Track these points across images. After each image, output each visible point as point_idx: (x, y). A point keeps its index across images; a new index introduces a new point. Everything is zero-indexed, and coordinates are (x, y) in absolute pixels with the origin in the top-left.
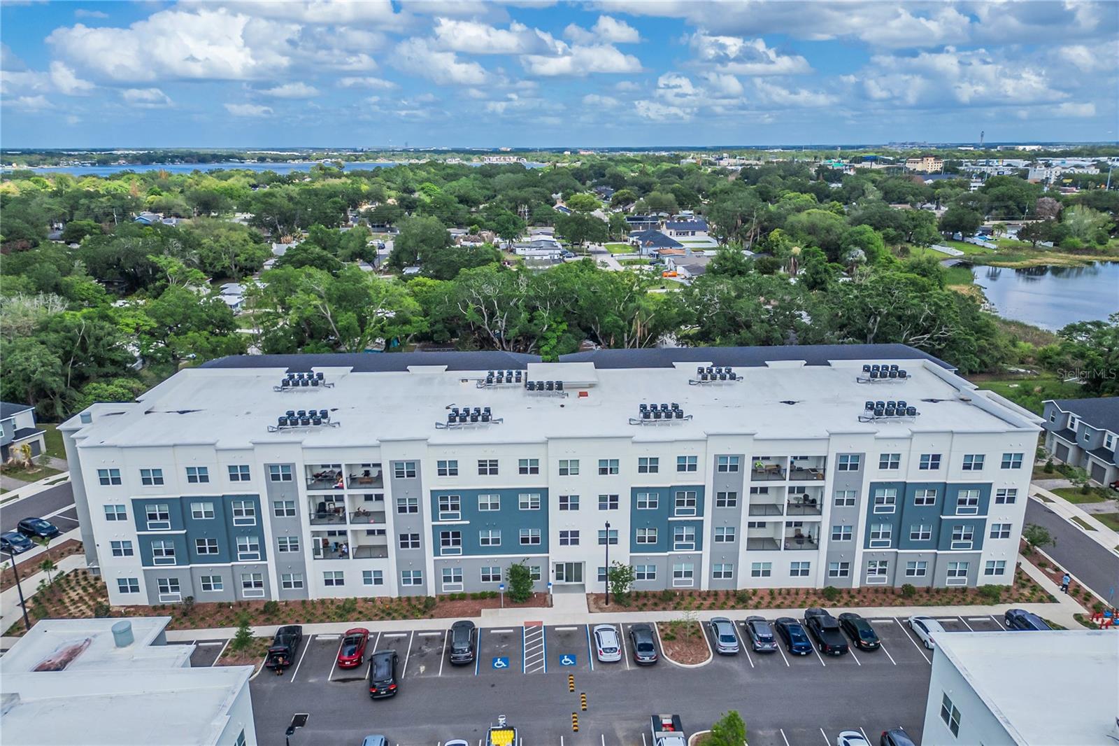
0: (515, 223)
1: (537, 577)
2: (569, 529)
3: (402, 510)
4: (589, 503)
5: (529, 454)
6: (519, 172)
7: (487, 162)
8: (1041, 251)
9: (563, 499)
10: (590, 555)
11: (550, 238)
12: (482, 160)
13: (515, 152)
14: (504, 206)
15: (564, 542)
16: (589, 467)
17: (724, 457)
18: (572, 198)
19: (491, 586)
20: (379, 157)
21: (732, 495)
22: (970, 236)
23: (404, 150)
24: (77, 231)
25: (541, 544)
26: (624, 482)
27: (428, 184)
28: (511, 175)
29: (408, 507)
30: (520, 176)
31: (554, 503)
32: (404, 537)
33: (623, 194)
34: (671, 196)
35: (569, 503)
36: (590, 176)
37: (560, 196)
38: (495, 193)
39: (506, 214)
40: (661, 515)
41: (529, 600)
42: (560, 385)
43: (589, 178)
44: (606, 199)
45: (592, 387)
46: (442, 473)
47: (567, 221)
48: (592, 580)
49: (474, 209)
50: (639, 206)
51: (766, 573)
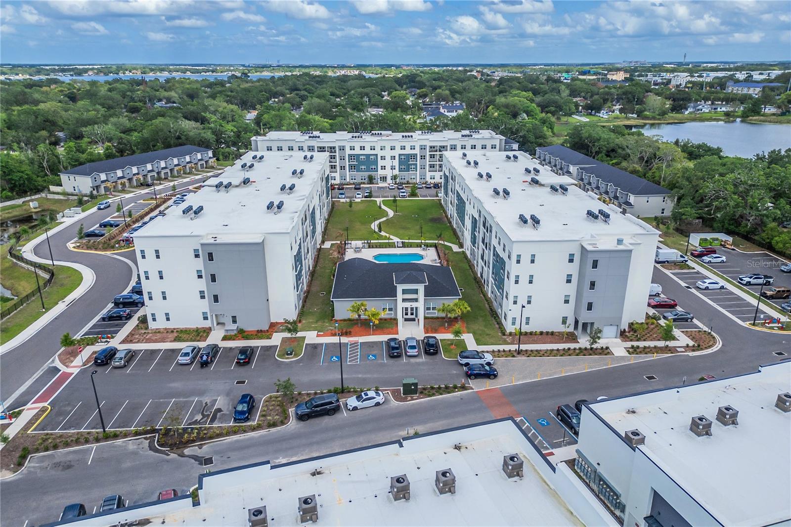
0: (362, 104)
1: (375, 179)
2: (383, 165)
3: (341, 159)
4: (388, 158)
5: (373, 145)
6: (361, 80)
7: (338, 74)
8: (629, 119)
9: (382, 157)
10: (388, 173)
12: (335, 73)
13: (358, 67)
14: (355, 97)
15: (382, 169)
16: (388, 148)
17: (422, 146)
18: (393, 94)
19: (363, 181)
20: (264, 71)
21: (424, 156)
22: (598, 113)
23: (278, 66)
24: (135, 108)
25: (376, 170)
26: (397, 152)
27: (308, 86)
28: (357, 81)
29: (342, 158)
30: (363, 81)
31: (379, 158)
32: (341, 167)
33: (422, 92)
34: (447, 92)
35: (383, 158)
37: (386, 93)
38: (349, 91)
39: (357, 100)
40: (406, 162)
41: (373, 184)
42: (381, 134)
43: (405, 83)
44: (414, 95)
45: (390, 135)
46: (351, 149)
47: (388, 102)
48: (389, 180)
49: (338, 100)
50: (431, 98)
51: (434, 178)
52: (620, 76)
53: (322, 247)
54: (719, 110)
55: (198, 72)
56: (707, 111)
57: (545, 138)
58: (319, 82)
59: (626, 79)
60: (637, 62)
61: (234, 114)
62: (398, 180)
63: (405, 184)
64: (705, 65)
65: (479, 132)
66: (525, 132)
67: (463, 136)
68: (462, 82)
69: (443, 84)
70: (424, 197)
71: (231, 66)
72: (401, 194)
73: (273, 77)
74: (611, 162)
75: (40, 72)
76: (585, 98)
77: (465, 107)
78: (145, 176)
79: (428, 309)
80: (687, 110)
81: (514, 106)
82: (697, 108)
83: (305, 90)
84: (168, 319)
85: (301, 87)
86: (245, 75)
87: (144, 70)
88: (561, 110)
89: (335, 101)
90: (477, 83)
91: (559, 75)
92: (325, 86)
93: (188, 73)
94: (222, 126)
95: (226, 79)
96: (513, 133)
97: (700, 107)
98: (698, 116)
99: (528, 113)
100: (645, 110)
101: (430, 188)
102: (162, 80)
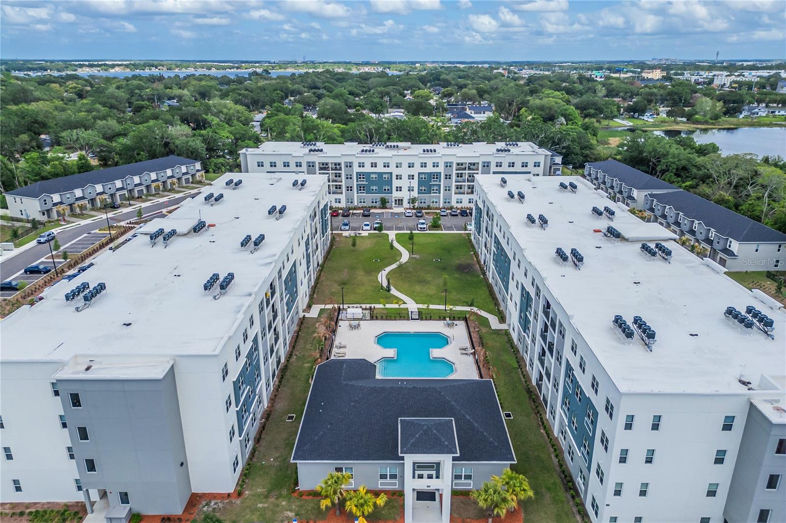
0: (381, 105)
1: (388, 202)
2: (399, 186)
3: (347, 178)
4: (405, 177)
5: (386, 161)
6: (384, 77)
7: (361, 71)
8: (678, 123)
9: (397, 176)
10: (405, 195)
11: (402, 114)
12: (358, 70)
13: (379, 64)
14: (375, 96)
15: (397, 190)
16: (405, 165)
17: (447, 163)
18: (417, 93)
19: (374, 204)
20: (288, 67)
21: (450, 175)
22: (642, 115)
23: (303, 62)
24: (141, 107)
25: (390, 191)
26: (415, 171)
27: (327, 84)
28: (379, 79)
29: (349, 177)
30: (385, 79)
31: (394, 177)
32: (348, 187)
33: (447, 91)
34: (474, 92)
35: (399, 177)
36: (430, 80)
37: (409, 92)
38: (370, 89)
39: (376, 100)
40: (428, 182)
41: (386, 208)
42: (397, 146)
43: (429, 81)
44: (438, 94)
45: (409, 148)
46: (360, 166)
47: (411, 103)
48: (406, 204)
49: (357, 99)
50: (456, 98)
51: (461, 202)
52: (657, 75)
53: (307, 315)
54: (777, 113)
55: (224, 68)
56: (764, 115)
57: (592, 149)
58: (338, 80)
59: (665, 78)
60: (667, 60)
61: (240, 115)
62: (416, 204)
63: (425, 209)
64: (740, 63)
65: (517, 145)
66: (570, 143)
67: (498, 150)
68: (489, 80)
69: (469, 82)
70: (450, 230)
71: (256, 62)
72: (419, 226)
73: (294, 74)
74: (684, 185)
75: (67, 68)
76: (624, 99)
77: (494, 108)
78: (112, 196)
79: (458, 477)
80: (741, 113)
81: (550, 109)
82: (753, 111)
83: (325, 88)
84: (18, 489)
85: (320, 85)
86: (266, 71)
87: (170, 66)
88: (601, 112)
89: (354, 100)
90: (505, 82)
91: (590, 72)
92: (344, 84)
93: (214, 70)
94: (216, 133)
95: (247, 76)
96: (554, 143)
97: (757, 110)
98: (755, 120)
99: (568, 118)
100: (696, 113)
101: (456, 215)
102: (182, 76)
